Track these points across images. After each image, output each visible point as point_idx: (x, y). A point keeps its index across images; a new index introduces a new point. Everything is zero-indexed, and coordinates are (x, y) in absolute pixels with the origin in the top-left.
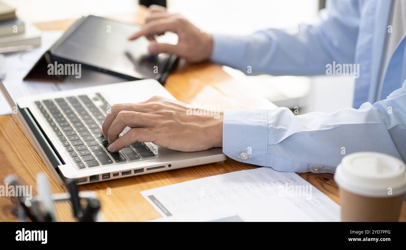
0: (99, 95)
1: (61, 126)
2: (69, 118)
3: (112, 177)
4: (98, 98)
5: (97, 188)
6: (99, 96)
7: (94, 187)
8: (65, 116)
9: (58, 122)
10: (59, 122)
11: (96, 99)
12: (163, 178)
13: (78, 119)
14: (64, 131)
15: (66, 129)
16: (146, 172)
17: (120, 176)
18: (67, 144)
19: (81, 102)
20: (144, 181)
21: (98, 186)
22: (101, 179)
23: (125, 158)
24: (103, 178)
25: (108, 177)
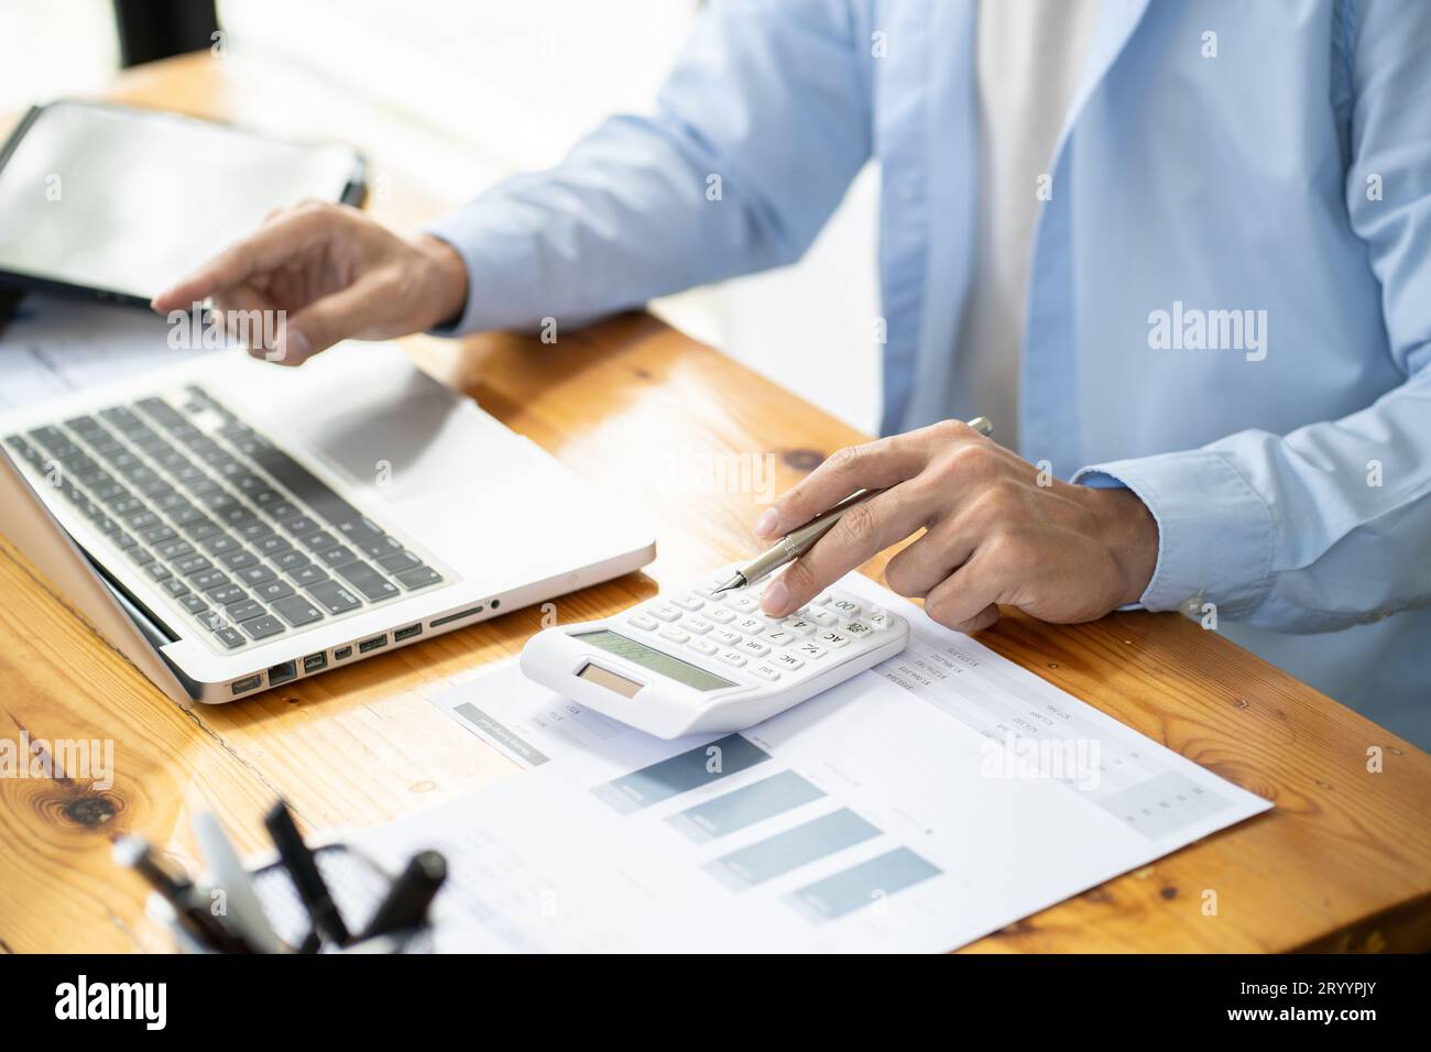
0: (197, 391)
1: (120, 514)
2: (134, 481)
3: (333, 663)
4: (200, 402)
5: (293, 701)
6: (201, 397)
7: (284, 699)
8: (118, 477)
9: (105, 500)
10: (109, 499)
11: (196, 409)
12: (484, 645)
13: (164, 483)
14: (136, 528)
15: (138, 521)
16: (428, 632)
17: (356, 656)
18: (162, 571)
19: (150, 422)
20: (428, 661)
21: (295, 695)
22: (301, 673)
23: (356, 598)
24: (307, 670)
25: (320, 662)
